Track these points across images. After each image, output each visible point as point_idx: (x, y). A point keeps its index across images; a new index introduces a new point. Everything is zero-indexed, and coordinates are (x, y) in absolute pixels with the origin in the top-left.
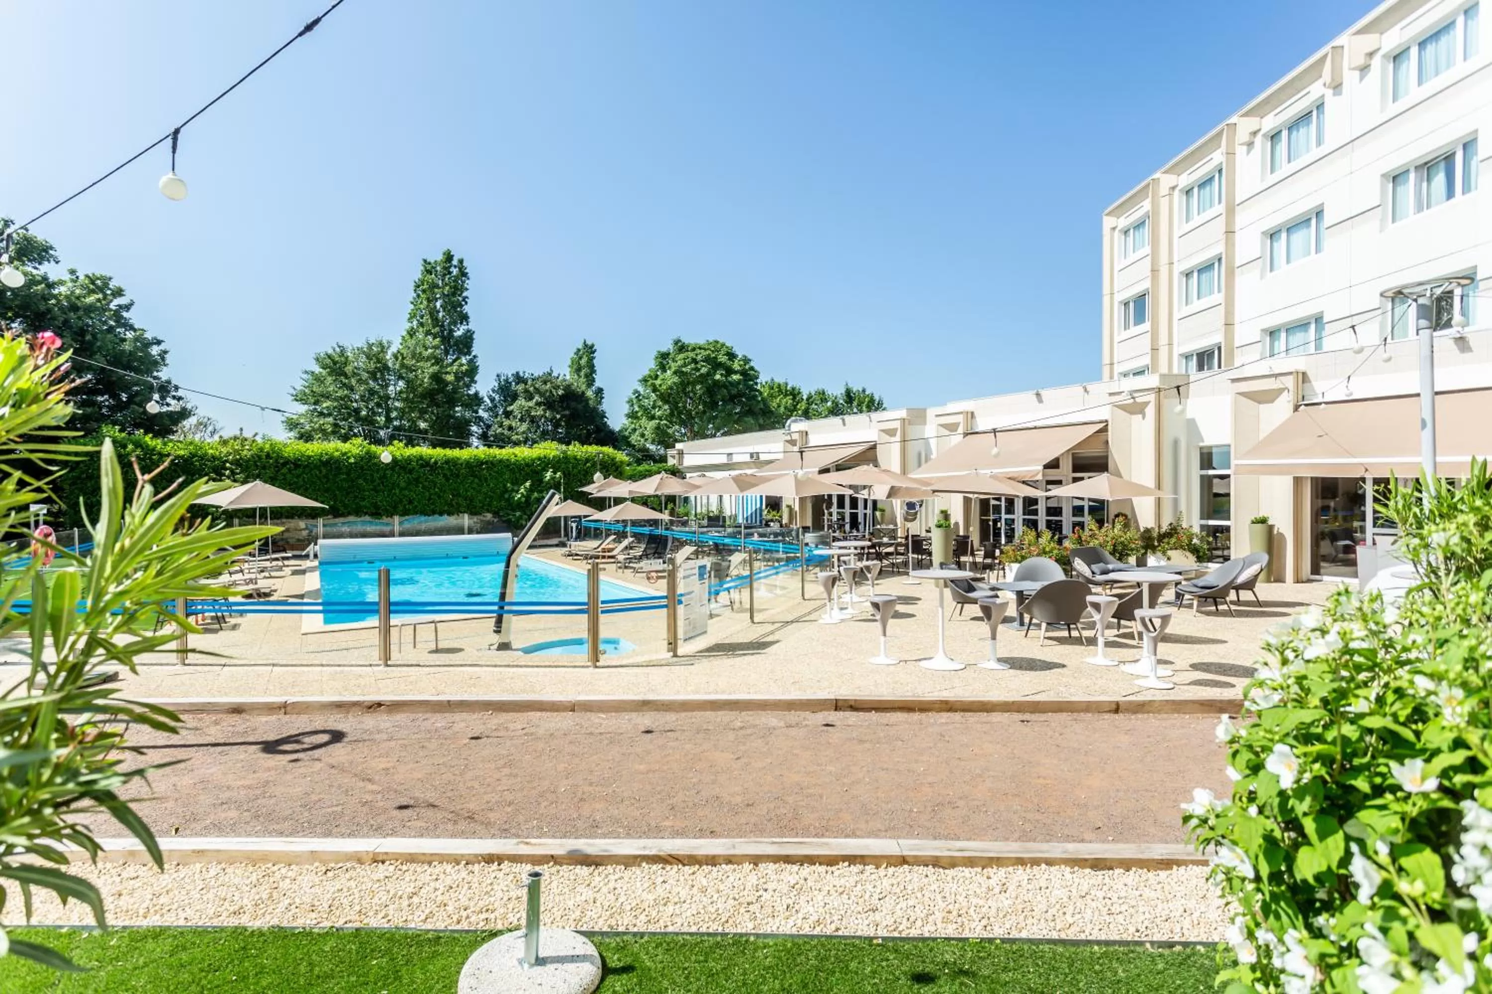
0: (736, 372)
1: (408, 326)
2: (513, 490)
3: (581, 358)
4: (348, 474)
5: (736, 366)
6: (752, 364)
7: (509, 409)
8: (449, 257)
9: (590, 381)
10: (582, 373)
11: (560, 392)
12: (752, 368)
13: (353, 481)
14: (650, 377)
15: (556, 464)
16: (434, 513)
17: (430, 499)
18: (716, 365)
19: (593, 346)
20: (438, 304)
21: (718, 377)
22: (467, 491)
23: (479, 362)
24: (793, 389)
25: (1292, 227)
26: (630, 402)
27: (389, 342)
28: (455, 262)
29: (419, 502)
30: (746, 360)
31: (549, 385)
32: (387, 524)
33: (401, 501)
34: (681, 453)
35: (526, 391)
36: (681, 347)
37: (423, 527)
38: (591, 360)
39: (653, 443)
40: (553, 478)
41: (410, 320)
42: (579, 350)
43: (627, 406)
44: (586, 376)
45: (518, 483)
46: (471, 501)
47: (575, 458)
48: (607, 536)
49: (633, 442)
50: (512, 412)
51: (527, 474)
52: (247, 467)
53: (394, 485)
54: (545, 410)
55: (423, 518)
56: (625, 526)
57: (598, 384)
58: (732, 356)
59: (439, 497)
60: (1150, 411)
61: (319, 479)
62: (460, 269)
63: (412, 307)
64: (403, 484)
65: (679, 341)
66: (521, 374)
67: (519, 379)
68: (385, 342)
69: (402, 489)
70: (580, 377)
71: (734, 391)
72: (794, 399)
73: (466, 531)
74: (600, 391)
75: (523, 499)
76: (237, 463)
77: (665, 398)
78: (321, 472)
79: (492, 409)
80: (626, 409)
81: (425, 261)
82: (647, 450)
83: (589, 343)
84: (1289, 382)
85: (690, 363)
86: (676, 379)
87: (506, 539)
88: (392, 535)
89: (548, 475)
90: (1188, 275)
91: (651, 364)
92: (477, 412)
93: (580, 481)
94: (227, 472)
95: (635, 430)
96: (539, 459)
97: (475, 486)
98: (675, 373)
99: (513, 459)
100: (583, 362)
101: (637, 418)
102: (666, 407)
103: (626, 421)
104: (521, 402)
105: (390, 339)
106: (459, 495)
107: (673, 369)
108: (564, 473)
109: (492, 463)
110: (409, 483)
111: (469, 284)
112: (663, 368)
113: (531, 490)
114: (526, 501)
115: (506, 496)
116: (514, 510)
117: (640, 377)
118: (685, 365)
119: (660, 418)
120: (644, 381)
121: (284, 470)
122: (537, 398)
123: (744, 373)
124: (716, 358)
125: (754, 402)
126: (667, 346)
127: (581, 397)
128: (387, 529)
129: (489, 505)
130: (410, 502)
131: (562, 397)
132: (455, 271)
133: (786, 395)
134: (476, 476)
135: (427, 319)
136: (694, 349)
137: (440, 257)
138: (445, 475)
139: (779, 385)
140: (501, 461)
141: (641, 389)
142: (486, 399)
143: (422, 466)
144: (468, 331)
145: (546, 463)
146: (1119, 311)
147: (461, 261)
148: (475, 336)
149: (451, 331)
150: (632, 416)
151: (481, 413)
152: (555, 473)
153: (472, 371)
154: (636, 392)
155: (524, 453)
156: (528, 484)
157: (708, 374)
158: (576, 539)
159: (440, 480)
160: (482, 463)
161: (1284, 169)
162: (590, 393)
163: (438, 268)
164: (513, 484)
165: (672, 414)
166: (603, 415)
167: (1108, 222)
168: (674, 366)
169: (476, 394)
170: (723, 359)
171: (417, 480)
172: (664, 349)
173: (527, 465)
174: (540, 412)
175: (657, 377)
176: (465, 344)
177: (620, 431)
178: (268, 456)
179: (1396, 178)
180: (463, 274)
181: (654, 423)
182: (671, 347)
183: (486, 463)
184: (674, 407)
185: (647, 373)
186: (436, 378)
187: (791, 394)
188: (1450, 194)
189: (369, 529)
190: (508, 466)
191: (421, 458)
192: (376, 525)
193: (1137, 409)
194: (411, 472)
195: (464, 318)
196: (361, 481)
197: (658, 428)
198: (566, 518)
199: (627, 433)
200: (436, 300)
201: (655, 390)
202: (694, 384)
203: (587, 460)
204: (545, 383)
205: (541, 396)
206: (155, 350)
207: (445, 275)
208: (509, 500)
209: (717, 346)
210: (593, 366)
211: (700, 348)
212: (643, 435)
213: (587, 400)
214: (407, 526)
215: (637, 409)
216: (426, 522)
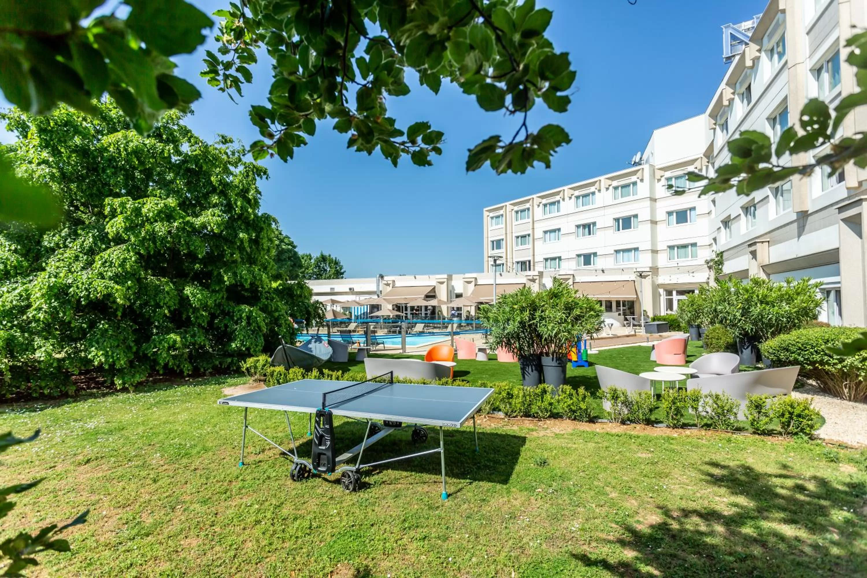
25: (551, 231)
60: (446, 283)
84: (473, 280)
90: (517, 237)
146: (490, 244)
161: (548, 216)
167: (486, 214)
179: (578, 226)
188: (590, 234)
193: (442, 283)
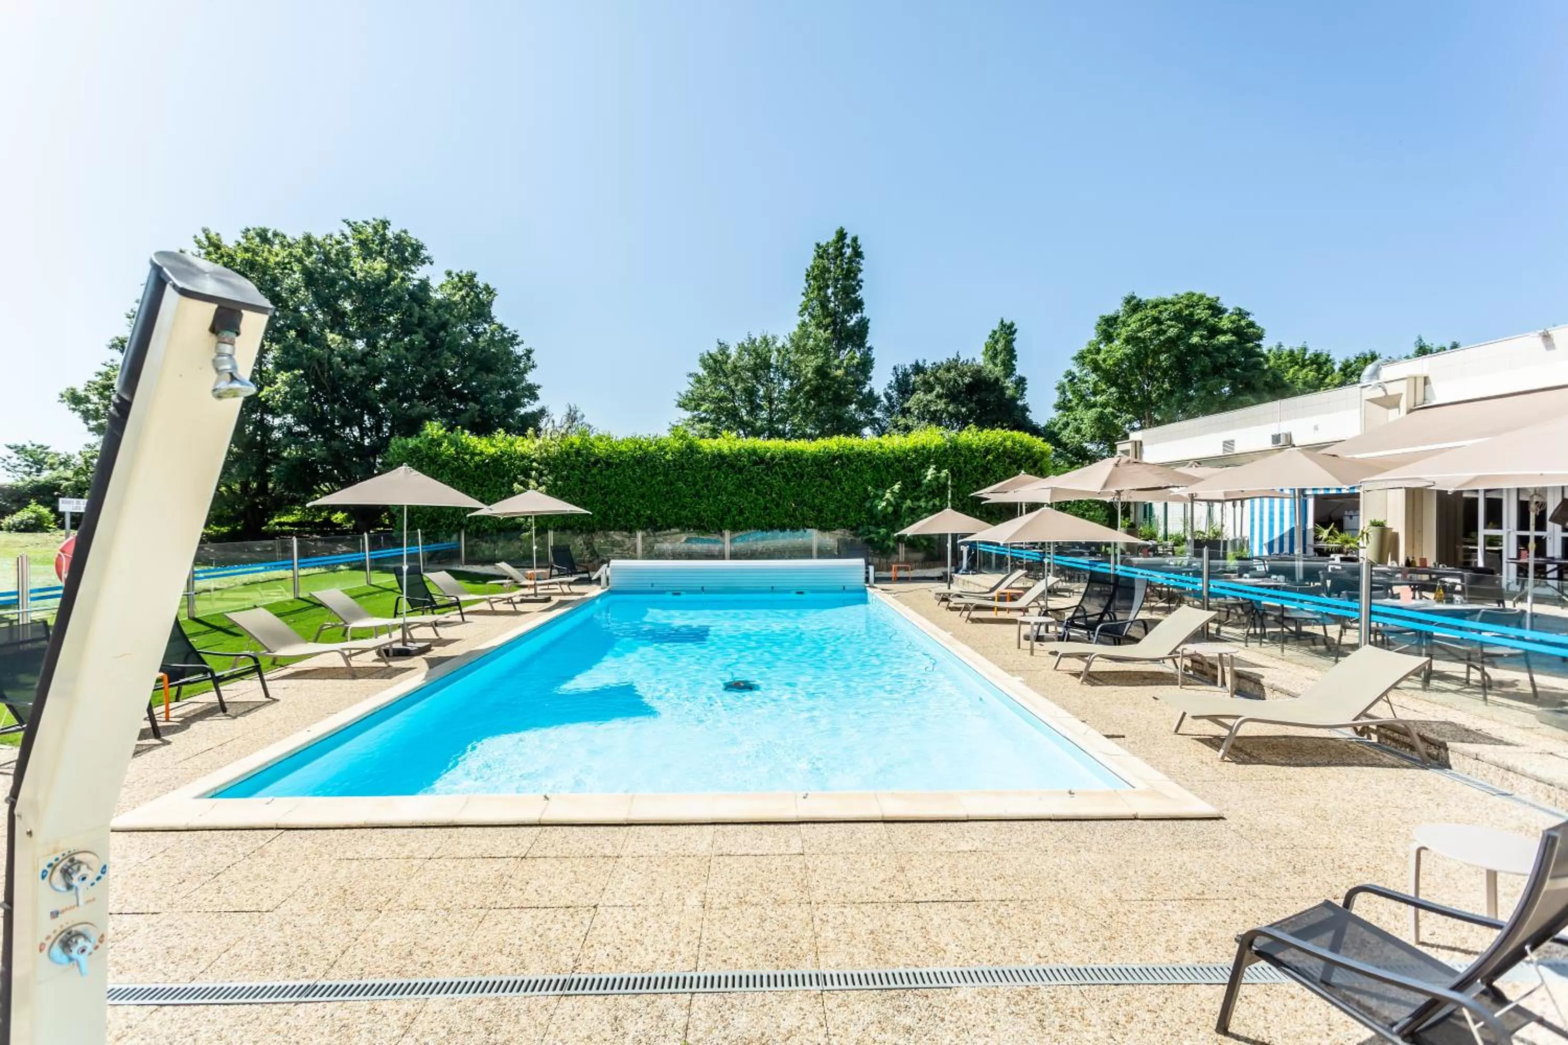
0: (1224, 332)
1: (799, 320)
2: (876, 496)
3: (997, 342)
4: (666, 475)
5: (1225, 324)
6: (1251, 318)
7: (906, 405)
8: (842, 235)
9: (1009, 368)
10: (998, 361)
11: (967, 380)
12: (1251, 325)
13: (672, 484)
14: (1089, 351)
15: (940, 457)
16: (771, 527)
17: (766, 508)
18: (1191, 324)
19: (1012, 325)
20: (830, 291)
21: (1195, 340)
22: (814, 497)
23: (874, 354)
24: (1317, 356)
26: (1061, 389)
27: (773, 337)
28: (848, 241)
29: (751, 512)
30: (1242, 314)
31: (953, 373)
32: (716, 542)
33: (729, 510)
34: (1138, 445)
35: (926, 382)
36: (1135, 306)
37: (760, 545)
38: (1010, 342)
39: (1092, 440)
40: (937, 478)
41: (801, 314)
42: (995, 332)
43: (1057, 393)
44: (1003, 363)
45: (882, 485)
46: (820, 511)
47: (969, 448)
48: (1015, 568)
49: (1064, 439)
50: (909, 408)
51: (897, 472)
52: (556, 467)
53: (721, 489)
54: (947, 404)
55: (759, 534)
56: (1043, 555)
57: (1019, 372)
58: (1216, 310)
59: (778, 505)
61: (633, 481)
62: (853, 248)
63: (804, 299)
64: (731, 488)
65: (1133, 298)
66: (921, 363)
67: (918, 369)
68: (769, 337)
69: (732, 494)
70: (996, 365)
71: (1223, 359)
72: (1318, 370)
73: (815, 553)
74: (1021, 381)
75: (890, 509)
76: (545, 461)
77: (1110, 377)
78: (634, 472)
79: (889, 410)
80: (1056, 397)
81: (818, 245)
82: (1084, 450)
83: (1007, 322)
85: (1149, 325)
86: (1129, 349)
87: (857, 567)
88: (722, 557)
89: (930, 473)
91: (1092, 335)
92: (872, 414)
93: (978, 483)
94: (534, 473)
95: (1066, 425)
96: (915, 450)
97: (824, 490)
98: (1127, 341)
99: (878, 451)
100: (1000, 346)
101: (1070, 409)
102: (1113, 389)
103: (1055, 415)
104: (920, 395)
105: (775, 334)
106: (803, 503)
107: (1123, 337)
108: (952, 471)
109: (848, 457)
110: (739, 487)
111: (864, 264)
112: (1108, 338)
113: (902, 496)
114: (895, 512)
115: (868, 505)
116: (878, 525)
117: (1075, 354)
118: (1142, 328)
119: (1104, 405)
120: (1081, 358)
121: (595, 471)
122: (938, 389)
123: (1238, 332)
124: (1192, 315)
125: (1257, 373)
126: (1116, 307)
127: (995, 386)
128: (716, 548)
129: (845, 517)
130: (741, 512)
131: (969, 386)
132: (848, 252)
133: (1303, 366)
134: (827, 477)
135: (818, 311)
136: (1156, 306)
137: (832, 237)
138: (785, 475)
139: (1292, 352)
140: (860, 454)
141: (1076, 370)
142: (883, 398)
143: (755, 463)
144: (862, 319)
145: (924, 456)
147: (855, 240)
148: (870, 325)
149: (844, 322)
150: (1064, 406)
151: (878, 414)
152: (938, 470)
153: (866, 365)
154: (1069, 373)
155: (895, 442)
156: (896, 487)
157: (1179, 337)
158: (967, 572)
159: (778, 482)
160: (835, 458)
162: (1009, 383)
163: (831, 250)
164: (876, 487)
165: (1121, 400)
166: (1025, 409)
168: (1124, 332)
169: (871, 392)
170: (1201, 313)
171: (749, 483)
172: (1110, 313)
173: (898, 460)
174: (941, 405)
175: (1098, 351)
176: (858, 335)
177: (1047, 427)
178: (578, 453)
180: (858, 254)
181: (1093, 413)
182: (1121, 308)
183: (840, 457)
184: (1125, 388)
185: (1085, 347)
186: (821, 372)
187: (1312, 363)
189: (696, 547)
190: (870, 462)
191: (754, 452)
192: (703, 541)
194: (740, 471)
195: (858, 305)
196: (681, 484)
197: (1100, 418)
198: (955, 537)
199: (1056, 429)
200: (828, 287)
201: (1096, 368)
202: (1156, 353)
203: (988, 451)
204: (948, 370)
205: (943, 387)
206: (519, 350)
207: (836, 257)
208: (871, 512)
209: (1193, 301)
210: (1013, 350)
211: (1165, 303)
212: (1078, 430)
213: (1002, 389)
214: (740, 545)
215: (1070, 395)
216: (763, 539)
